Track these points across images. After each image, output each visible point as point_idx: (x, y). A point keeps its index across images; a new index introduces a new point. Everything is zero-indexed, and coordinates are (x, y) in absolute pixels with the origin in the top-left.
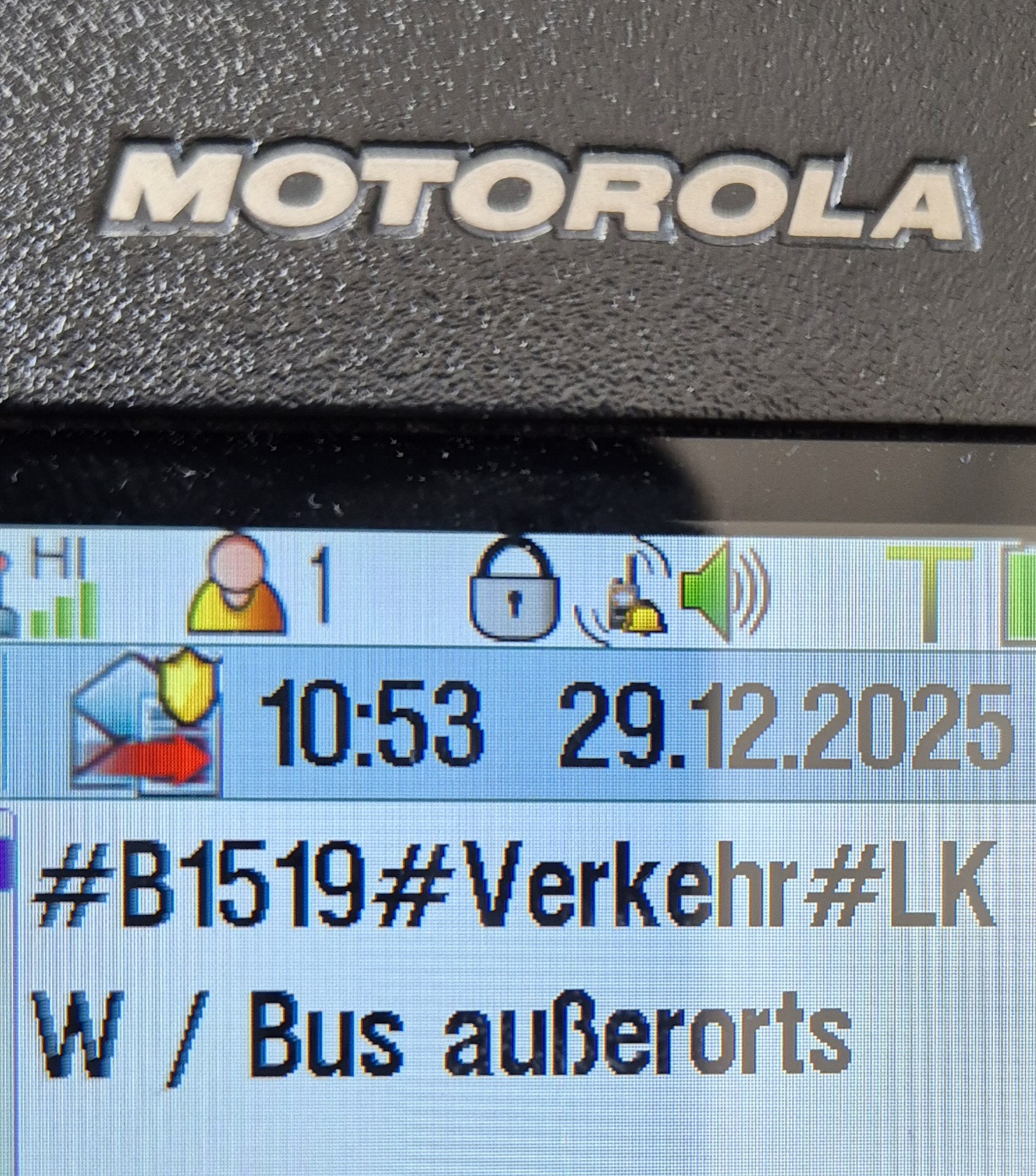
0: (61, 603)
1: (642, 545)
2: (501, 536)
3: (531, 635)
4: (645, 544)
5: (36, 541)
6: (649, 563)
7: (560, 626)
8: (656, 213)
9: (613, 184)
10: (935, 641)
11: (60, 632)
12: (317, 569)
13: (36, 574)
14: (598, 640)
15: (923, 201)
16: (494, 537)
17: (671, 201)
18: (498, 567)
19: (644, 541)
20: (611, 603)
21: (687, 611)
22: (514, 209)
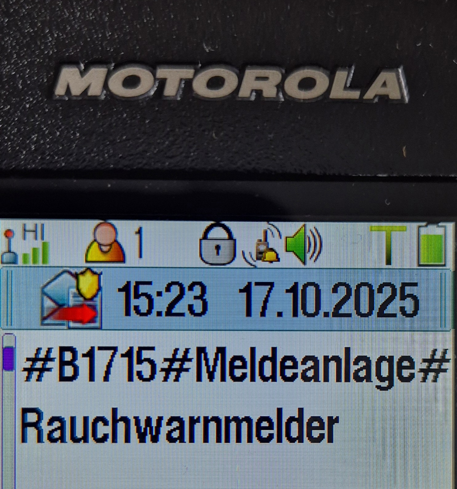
0: (35, 250)
1: (269, 226)
2: (213, 222)
3: (224, 263)
4: (271, 225)
5: (25, 225)
6: (272, 233)
7: (236, 259)
8: (275, 90)
9: (258, 78)
10: (390, 264)
11: (35, 261)
12: (137, 236)
13: (24, 238)
14: (251, 265)
15: (384, 84)
16: (209, 223)
17: (281, 85)
18: (210, 235)
19: (270, 224)
20: (257, 249)
21: (288, 253)
22: (218, 89)
